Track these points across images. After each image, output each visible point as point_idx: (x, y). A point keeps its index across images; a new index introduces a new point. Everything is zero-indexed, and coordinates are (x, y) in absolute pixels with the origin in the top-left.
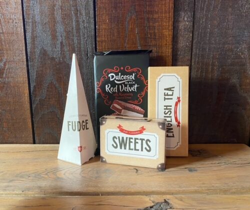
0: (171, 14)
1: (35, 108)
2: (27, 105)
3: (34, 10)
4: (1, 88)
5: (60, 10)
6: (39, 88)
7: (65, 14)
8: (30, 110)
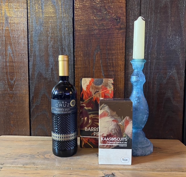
0: (124, 51)
1: (32, 111)
2: (27, 109)
3: (35, 48)
4: (11, 97)
5: (52, 48)
6: (35, 98)
7: (55, 51)
8: (28, 112)
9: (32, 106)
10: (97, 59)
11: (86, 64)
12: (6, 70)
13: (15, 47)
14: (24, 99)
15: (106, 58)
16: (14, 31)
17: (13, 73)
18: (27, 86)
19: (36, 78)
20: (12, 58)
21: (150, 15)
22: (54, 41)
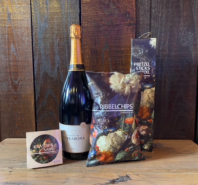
1: (38, 112)
2: (33, 110)
3: (40, 46)
4: (16, 99)
5: (58, 46)
6: (41, 98)
7: (61, 49)
8: (34, 114)
9: (38, 107)
10: (105, 57)
11: (94, 63)
12: (9, 70)
13: (19, 45)
14: (29, 99)
15: (116, 55)
16: (18, 28)
17: (17, 72)
18: (33, 87)
19: (41, 78)
20: (16, 57)
21: (162, 10)
22: (60, 38)
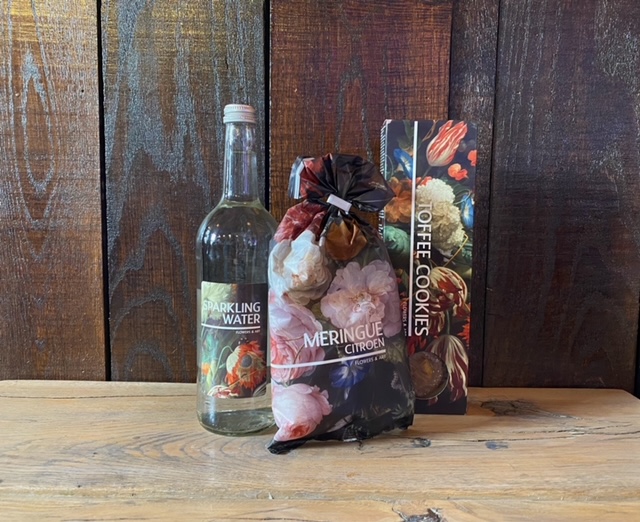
1: (115, 292)
2: (97, 284)
3: (126, 63)
4: (37, 242)
5: (187, 64)
6: (126, 243)
7: (199, 74)
8: (101, 296)
9: (114, 273)
12: (17, 141)
13: (52, 58)
14: (83, 247)
15: (383, 102)
17: (46, 152)
18: (97, 203)
19: (127, 172)
20: (39, 98)
22: (197, 39)
